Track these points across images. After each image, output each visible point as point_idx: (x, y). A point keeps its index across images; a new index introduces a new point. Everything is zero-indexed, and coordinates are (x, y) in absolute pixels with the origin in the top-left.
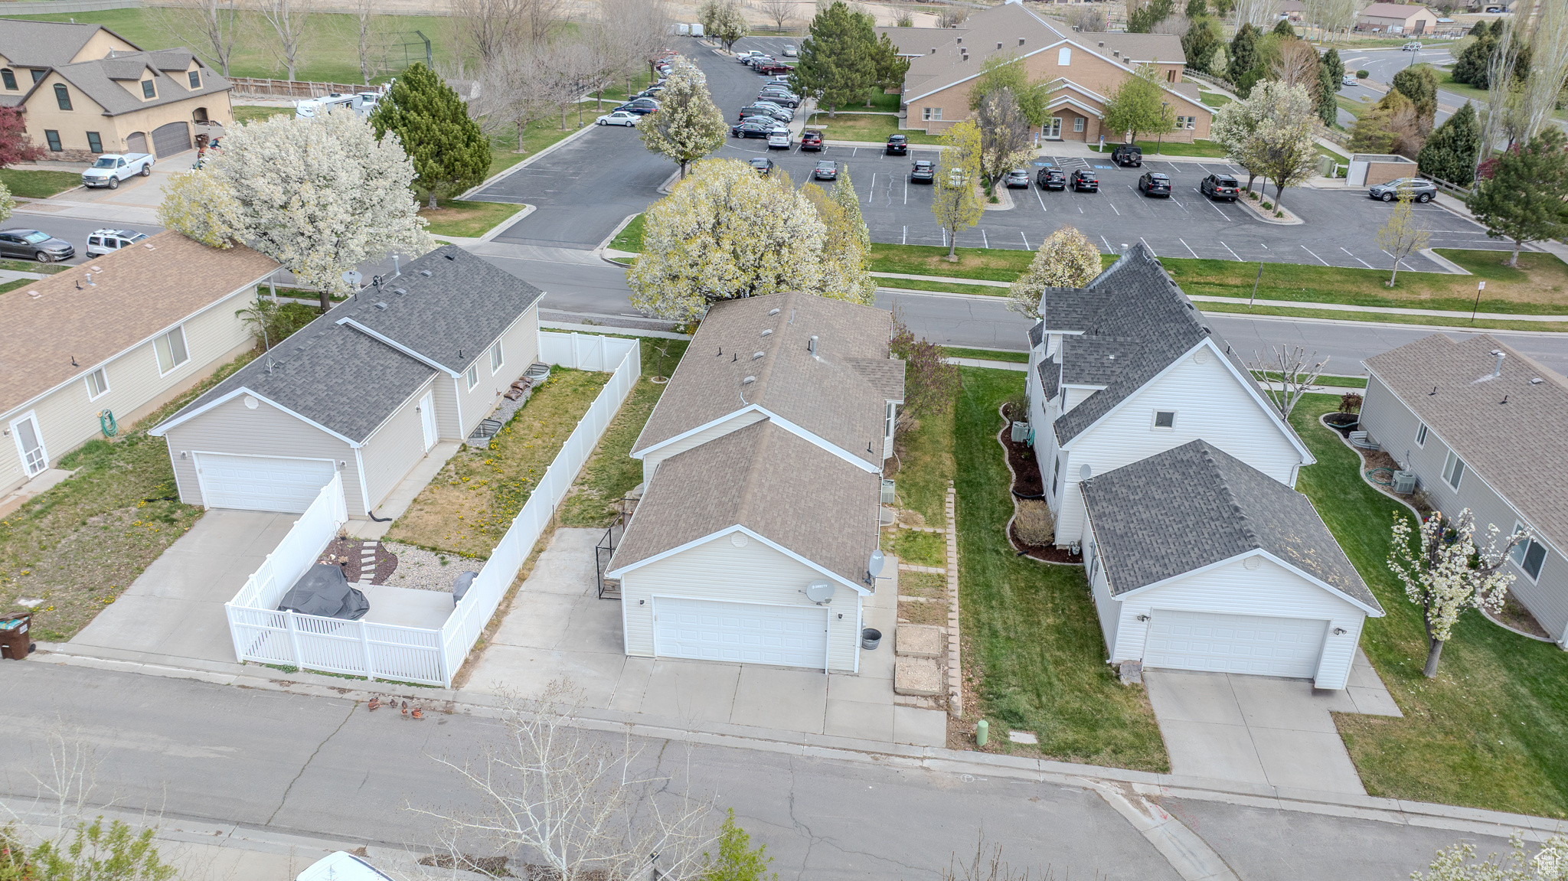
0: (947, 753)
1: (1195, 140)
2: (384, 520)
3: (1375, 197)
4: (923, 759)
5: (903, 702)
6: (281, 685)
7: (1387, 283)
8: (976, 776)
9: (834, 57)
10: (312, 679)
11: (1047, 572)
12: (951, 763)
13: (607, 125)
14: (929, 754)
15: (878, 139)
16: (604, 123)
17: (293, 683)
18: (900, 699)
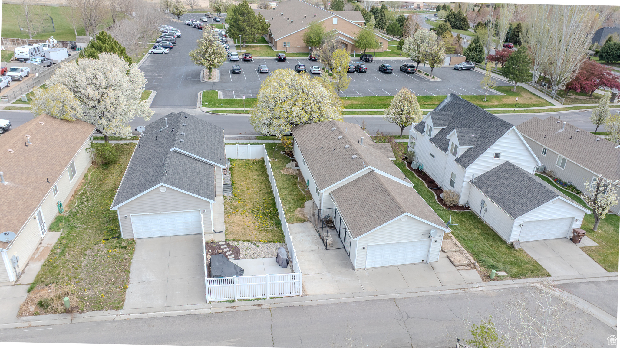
0: (484, 284)
1: (384, 51)
2: (220, 232)
3: (456, 69)
4: (478, 287)
5: (459, 269)
6: (232, 308)
7: (484, 100)
8: (499, 289)
9: (246, 23)
10: (243, 303)
11: (462, 215)
12: (487, 287)
13: (154, 53)
14: (479, 285)
15: (270, 55)
16: (152, 53)
17: (237, 306)
18: (458, 268)
